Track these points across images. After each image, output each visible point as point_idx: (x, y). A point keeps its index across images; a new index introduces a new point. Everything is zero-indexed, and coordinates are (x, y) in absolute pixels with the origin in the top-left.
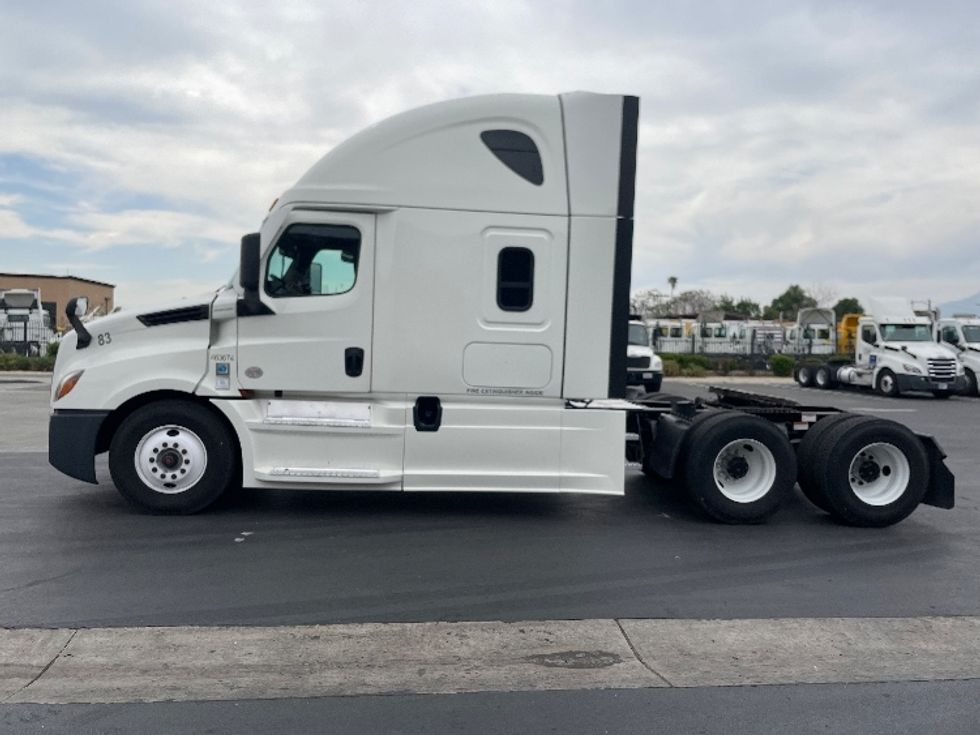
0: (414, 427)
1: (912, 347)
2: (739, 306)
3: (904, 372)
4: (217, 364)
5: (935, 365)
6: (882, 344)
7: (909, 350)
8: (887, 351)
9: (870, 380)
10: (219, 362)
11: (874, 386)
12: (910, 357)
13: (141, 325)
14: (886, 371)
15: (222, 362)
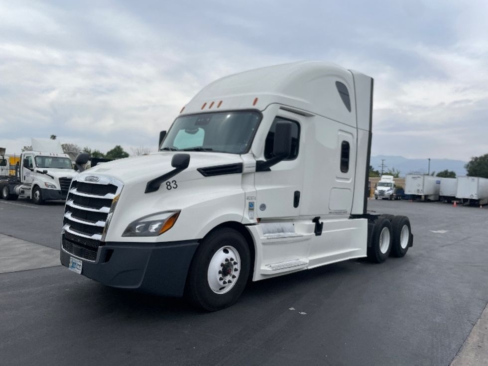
0: (314, 234)
1: (50, 171)
2: (93, 154)
3: (45, 187)
4: (249, 203)
5: (65, 182)
6: (36, 169)
7: (49, 173)
8: (38, 174)
9: (29, 193)
10: (250, 201)
11: (31, 198)
12: (51, 177)
13: (201, 175)
14: (36, 187)
15: (251, 201)
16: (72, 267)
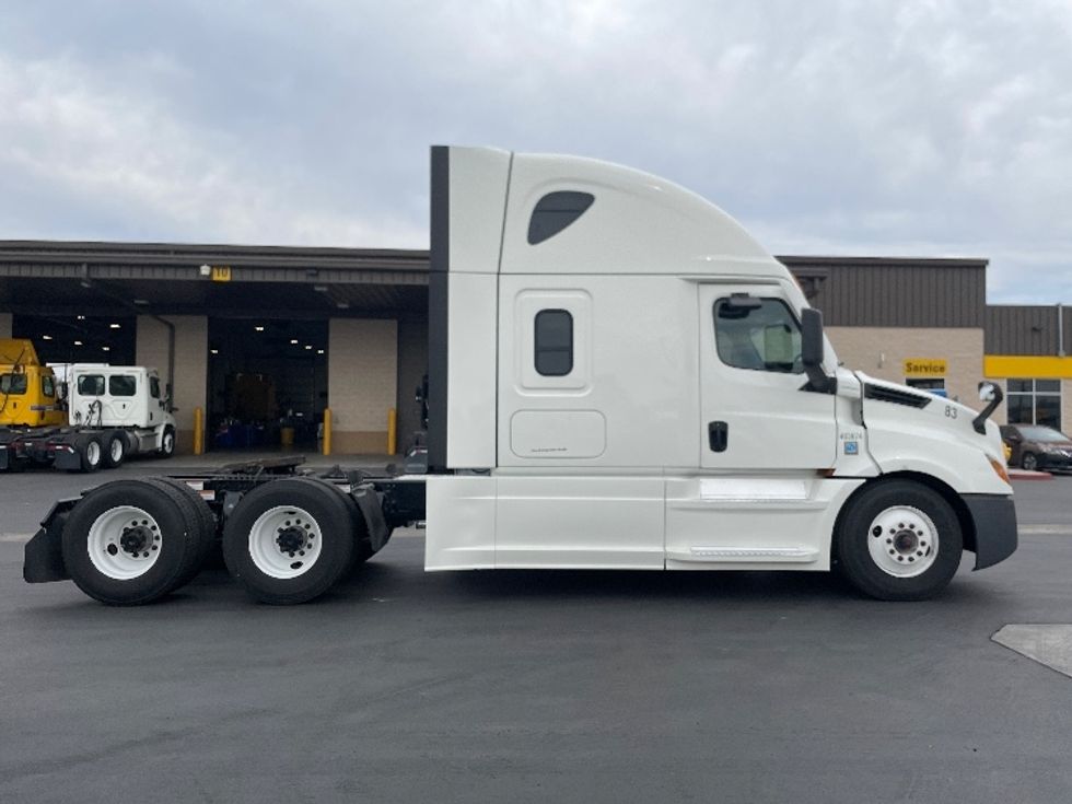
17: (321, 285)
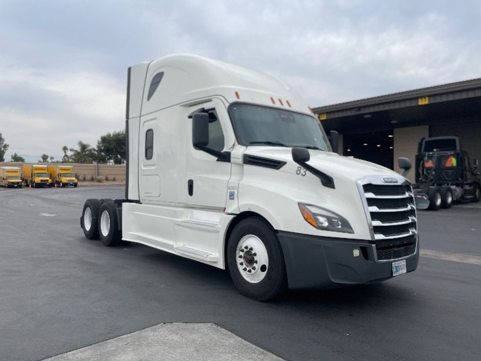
16: (397, 271)
17: (366, 114)
